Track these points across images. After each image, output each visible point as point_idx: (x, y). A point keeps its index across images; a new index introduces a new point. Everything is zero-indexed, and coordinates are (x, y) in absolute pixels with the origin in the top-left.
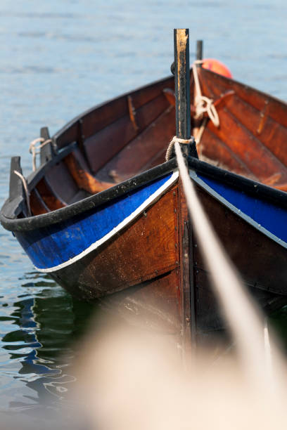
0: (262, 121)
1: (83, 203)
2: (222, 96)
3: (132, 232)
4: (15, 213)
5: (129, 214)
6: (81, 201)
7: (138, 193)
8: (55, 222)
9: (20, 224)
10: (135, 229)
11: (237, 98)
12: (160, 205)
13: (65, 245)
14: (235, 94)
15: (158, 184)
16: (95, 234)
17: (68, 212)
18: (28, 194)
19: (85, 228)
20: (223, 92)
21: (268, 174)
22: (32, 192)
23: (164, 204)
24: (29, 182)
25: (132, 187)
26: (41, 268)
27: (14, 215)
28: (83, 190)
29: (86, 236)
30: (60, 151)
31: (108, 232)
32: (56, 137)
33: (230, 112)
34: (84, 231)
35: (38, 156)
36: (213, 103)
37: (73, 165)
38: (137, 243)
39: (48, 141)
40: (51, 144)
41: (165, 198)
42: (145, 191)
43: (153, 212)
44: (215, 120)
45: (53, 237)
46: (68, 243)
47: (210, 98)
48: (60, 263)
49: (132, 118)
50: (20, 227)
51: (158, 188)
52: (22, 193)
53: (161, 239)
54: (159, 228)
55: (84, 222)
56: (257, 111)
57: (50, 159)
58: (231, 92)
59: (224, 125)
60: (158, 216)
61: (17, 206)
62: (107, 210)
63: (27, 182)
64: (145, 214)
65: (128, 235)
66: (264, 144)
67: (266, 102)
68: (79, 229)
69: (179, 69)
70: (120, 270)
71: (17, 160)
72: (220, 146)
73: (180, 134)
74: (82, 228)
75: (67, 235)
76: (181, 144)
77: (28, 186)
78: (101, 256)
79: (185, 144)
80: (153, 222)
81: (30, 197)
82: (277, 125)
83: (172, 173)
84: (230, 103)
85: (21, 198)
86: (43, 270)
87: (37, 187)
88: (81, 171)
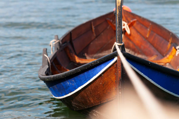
0: (148, 32)
1: (76, 70)
2: (131, 21)
3: (96, 82)
4: (45, 73)
5: (95, 75)
6: (74, 69)
7: (99, 66)
8: (63, 78)
9: (48, 78)
10: (98, 81)
11: (138, 22)
12: (109, 71)
13: (67, 87)
14: (137, 21)
15: (108, 62)
16: (80, 83)
17: (69, 73)
18: (50, 65)
19: (76, 81)
20: (132, 19)
21: (151, 55)
22: (52, 63)
23: (110, 71)
24: (50, 59)
25: (97, 63)
26: (56, 97)
27: (45, 74)
28: (72, 62)
29: (76, 84)
30: (63, 45)
31: (86, 82)
32: (61, 39)
33: (134, 28)
34: (76, 82)
35: (54, 48)
36: (127, 24)
37: (68, 51)
38: (99, 87)
39: (58, 41)
40: (59, 42)
41: (111, 68)
42: (102, 65)
43: (106, 74)
44: (128, 31)
45: (62, 84)
46: (69, 87)
47: (126, 22)
48: (65, 95)
49: (93, 31)
50: (48, 80)
51: (108, 64)
52: (47, 64)
53: (109, 86)
54: (108, 81)
55: (76, 78)
56: (147, 28)
57: (59, 48)
58: (135, 20)
59: (132, 34)
60: (108, 76)
61: (46, 70)
62: (86, 73)
63: (49, 59)
64: (102, 75)
65: (95, 84)
66: (149, 42)
67: (150, 24)
68: (73, 81)
69: (118, 13)
70: (91, 99)
71: (45, 50)
72: (131, 43)
73: (118, 41)
74: (75, 80)
75: (68, 83)
76: (118, 45)
77: (50, 61)
78: (83, 92)
79: (120, 46)
80: (106, 79)
81: (51, 66)
82: (155, 34)
83: (114, 58)
84: (135, 25)
85: (47, 67)
86: (57, 98)
87: (54, 61)
88: (71, 54)
